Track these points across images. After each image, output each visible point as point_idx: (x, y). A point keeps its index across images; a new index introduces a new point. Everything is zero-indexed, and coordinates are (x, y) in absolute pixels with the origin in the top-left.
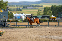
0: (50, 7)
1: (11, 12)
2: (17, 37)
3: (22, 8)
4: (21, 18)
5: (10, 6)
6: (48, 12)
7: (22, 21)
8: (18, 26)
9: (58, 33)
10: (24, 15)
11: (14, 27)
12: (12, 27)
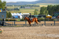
0: (47, 6)
1: (9, 11)
2: (15, 35)
3: (20, 8)
4: (19, 17)
5: (8, 6)
6: (44, 11)
7: (19, 20)
8: (16, 25)
9: (54, 32)
10: (21, 14)
11: (12, 26)
12: (10, 25)
